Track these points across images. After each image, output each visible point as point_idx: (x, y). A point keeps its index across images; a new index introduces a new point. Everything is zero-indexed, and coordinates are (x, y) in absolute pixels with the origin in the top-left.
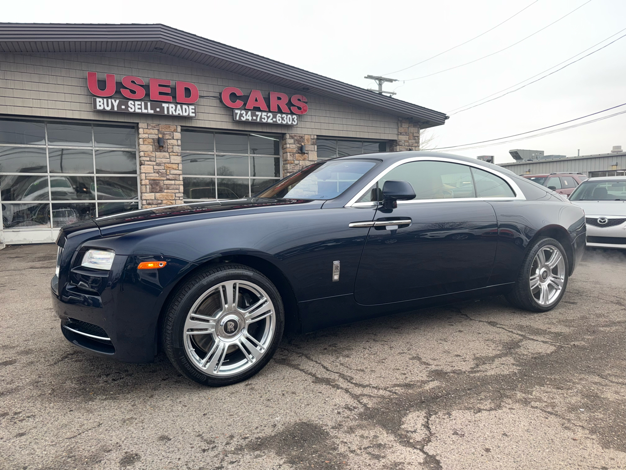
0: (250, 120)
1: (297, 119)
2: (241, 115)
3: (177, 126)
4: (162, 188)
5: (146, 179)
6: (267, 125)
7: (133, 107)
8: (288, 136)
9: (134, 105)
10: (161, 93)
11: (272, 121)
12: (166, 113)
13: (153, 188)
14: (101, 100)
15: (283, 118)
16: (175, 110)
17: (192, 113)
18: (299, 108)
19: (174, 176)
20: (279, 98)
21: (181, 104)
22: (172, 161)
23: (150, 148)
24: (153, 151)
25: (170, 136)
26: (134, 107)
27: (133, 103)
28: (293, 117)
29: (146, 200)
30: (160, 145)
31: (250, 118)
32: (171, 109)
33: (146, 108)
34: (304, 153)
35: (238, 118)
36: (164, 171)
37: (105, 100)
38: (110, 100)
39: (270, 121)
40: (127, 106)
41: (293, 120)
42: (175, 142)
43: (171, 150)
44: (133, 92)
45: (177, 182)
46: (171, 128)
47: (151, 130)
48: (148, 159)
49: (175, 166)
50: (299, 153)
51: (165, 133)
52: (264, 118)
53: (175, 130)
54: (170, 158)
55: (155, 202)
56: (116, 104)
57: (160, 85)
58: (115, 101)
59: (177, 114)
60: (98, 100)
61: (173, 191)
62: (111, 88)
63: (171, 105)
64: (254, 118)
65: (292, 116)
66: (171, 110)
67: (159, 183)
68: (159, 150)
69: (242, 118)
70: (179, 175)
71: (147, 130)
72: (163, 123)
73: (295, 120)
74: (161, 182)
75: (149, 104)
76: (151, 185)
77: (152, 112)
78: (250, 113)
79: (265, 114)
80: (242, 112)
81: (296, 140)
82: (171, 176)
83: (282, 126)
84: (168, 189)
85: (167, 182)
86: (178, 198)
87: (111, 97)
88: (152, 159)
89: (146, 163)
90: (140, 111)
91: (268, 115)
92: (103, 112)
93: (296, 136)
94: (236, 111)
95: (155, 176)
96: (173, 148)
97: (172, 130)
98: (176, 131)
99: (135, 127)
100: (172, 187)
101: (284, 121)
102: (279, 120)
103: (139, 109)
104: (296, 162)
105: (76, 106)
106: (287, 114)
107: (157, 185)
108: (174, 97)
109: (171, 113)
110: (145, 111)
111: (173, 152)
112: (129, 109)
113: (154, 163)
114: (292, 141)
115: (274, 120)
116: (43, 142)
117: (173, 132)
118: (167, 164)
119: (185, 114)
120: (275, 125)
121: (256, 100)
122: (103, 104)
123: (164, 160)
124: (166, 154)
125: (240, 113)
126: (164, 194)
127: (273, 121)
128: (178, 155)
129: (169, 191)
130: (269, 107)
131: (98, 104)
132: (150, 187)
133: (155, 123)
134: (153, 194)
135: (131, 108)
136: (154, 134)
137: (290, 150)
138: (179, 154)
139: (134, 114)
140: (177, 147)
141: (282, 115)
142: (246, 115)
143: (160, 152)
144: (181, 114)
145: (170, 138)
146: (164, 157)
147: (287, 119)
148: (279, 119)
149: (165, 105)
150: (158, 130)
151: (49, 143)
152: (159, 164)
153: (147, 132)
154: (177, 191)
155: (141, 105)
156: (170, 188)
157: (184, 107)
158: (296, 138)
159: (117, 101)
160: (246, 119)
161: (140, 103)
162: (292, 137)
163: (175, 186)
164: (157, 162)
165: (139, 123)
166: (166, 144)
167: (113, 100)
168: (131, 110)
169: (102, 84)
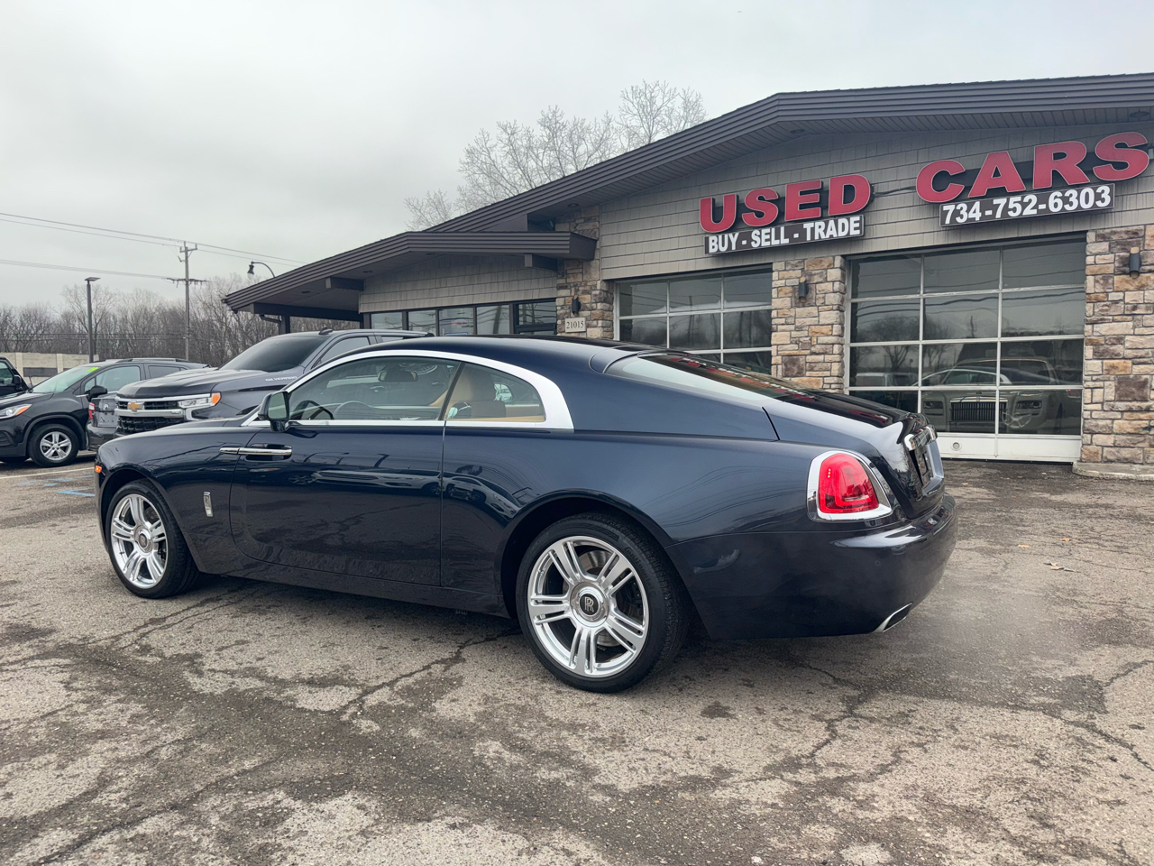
0: (977, 219)
1: (1110, 194)
2: (957, 213)
3: (834, 257)
4: (802, 369)
5: (778, 355)
6: (1023, 221)
7: (757, 239)
8: (1091, 237)
9: (760, 236)
10: (802, 207)
11: (1035, 212)
12: (809, 238)
13: (787, 369)
14: (715, 238)
15: (1066, 200)
16: (825, 231)
17: (855, 229)
18: (1121, 166)
19: (823, 346)
20: (1058, 156)
21: (836, 217)
22: (822, 321)
23: (787, 302)
24: (792, 307)
25: (821, 277)
26: (761, 238)
27: (758, 234)
28: (1099, 190)
30: (803, 294)
31: (978, 216)
32: (819, 230)
33: (778, 237)
34: (1138, 273)
35: (948, 221)
36: (808, 339)
37: (720, 237)
38: (726, 236)
39: (1029, 211)
40: (750, 240)
41: (1098, 197)
42: (828, 286)
43: (822, 301)
44: (760, 215)
45: (828, 358)
46: (823, 263)
47: (791, 272)
48: (783, 321)
49: (825, 329)
50: (1124, 273)
51: (814, 272)
52: (1014, 210)
53: (830, 265)
54: (819, 316)
56: (734, 240)
57: (802, 193)
58: (734, 235)
59: (828, 236)
60: (711, 238)
61: (820, 374)
62: (729, 217)
63: (817, 223)
64: (989, 213)
65: (1095, 190)
66: (817, 231)
67: (798, 360)
68: (801, 305)
69: (958, 219)
70: (833, 344)
71: (785, 272)
72: (810, 257)
73: (1106, 196)
74: (802, 360)
75: (782, 229)
76: (786, 365)
77: (787, 241)
78: (977, 205)
79: (1018, 198)
80: (958, 208)
81: (1118, 243)
82: (818, 346)
83: (1063, 217)
84: (812, 370)
85: (810, 358)
86: (828, 386)
87: (727, 231)
88: (791, 320)
89: (780, 327)
90: (768, 244)
91: (1026, 200)
92: (719, 255)
93: (1115, 233)
94: (945, 208)
95: (792, 349)
96: (824, 298)
97: (826, 266)
98: (831, 266)
99: (768, 269)
100: (819, 366)
101: (1071, 204)
102: (1056, 205)
103: (766, 240)
104: (1113, 296)
105: (691, 253)
106: (1079, 187)
107: (794, 364)
108: (825, 208)
109: (817, 238)
110: (775, 243)
111: (824, 304)
112: (753, 243)
113: (792, 327)
114: (1105, 246)
115: (1042, 207)
116: (663, 310)
117: (826, 269)
118: (813, 327)
119: (842, 234)
120: (1044, 218)
121: (997, 174)
122: (718, 243)
123: (808, 321)
124: (813, 310)
125: (955, 209)
126: (805, 379)
127: (1039, 211)
128: (832, 310)
129: (814, 373)
130: (1028, 181)
131: (711, 244)
132: (784, 367)
133: (793, 259)
135: (756, 242)
136: (795, 277)
137: (1095, 268)
138: (835, 307)
139: (762, 251)
140: (832, 295)
141: (1063, 193)
142: (968, 211)
143: (804, 306)
144: (835, 235)
145: (821, 280)
146: (810, 315)
147: (1078, 198)
148: (1055, 203)
149: (808, 226)
150: (802, 269)
151: (671, 310)
152: (799, 329)
153: (784, 276)
154: (828, 373)
155: (770, 234)
156: (816, 369)
157: (841, 221)
158: (1115, 237)
159: (737, 235)
160: (968, 219)
161: (768, 230)
162: (1102, 238)
163: (825, 365)
164: (797, 324)
165: (772, 263)
166: (814, 293)
167: (731, 235)
168: (755, 245)
169: (717, 213)
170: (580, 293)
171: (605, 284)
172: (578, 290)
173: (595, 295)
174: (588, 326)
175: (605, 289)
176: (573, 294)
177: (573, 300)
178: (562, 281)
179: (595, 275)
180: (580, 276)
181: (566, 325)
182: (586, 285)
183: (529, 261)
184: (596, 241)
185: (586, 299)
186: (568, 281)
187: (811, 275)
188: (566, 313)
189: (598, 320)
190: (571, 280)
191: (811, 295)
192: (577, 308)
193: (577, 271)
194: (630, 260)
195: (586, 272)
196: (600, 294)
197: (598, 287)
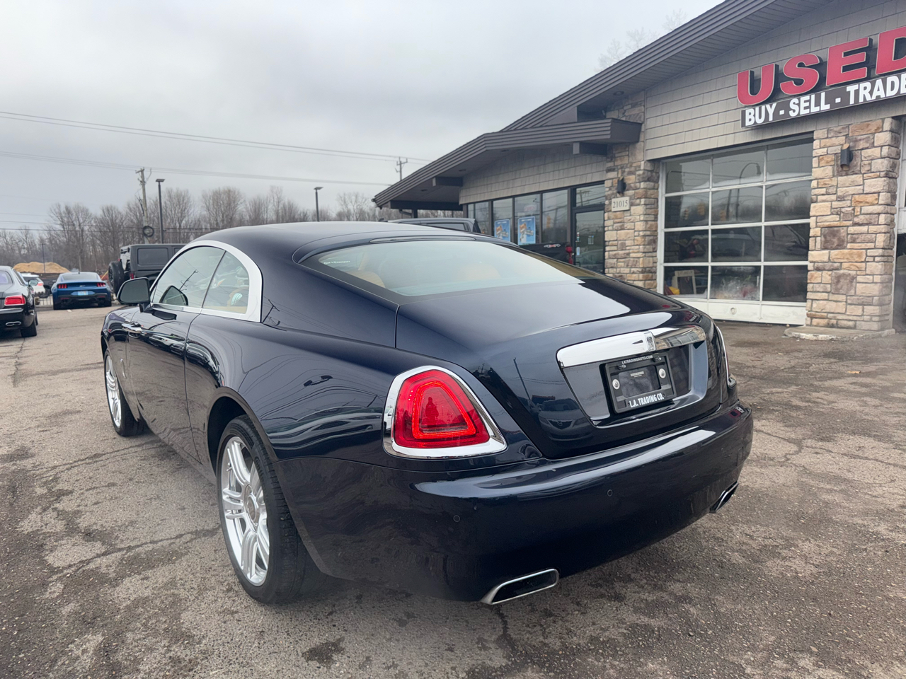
3: (883, 120)
4: (843, 241)
5: (817, 227)
7: (796, 108)
10: (846, 69)
12: (852, 102)
13: (826, 242)
14: (751, 110)
16: (871, 93)
19: (869, 216)
21: (884, 76)
22: (867, 190)
23: (829, 171)
24: (834, 176)
25: (867, 142)
26: (800, 106)
29: (814, 262)
30: (847, 161)
32: (864, 92)
33: (818, 103)
36: (851, 209)
37: (757, 109)
38: (763, 107)
40: (788, 109)
42: (875, 152)
43: (867, 168)
44: (799, 82)
45: (872, 228)
46: (870, 127)
47: (834, 139)
48: (823, 191)
49: (870, 198)
51: (859, 138)
53: (878, 128)
54: (863, 184)
55: (828, 265)
59: (874, 98)
61: (863, 246)
62: (766, 89)
63: (863, 85)
66: (862, 93)
67: (838, 231)
68: (844, 173)
70: (879, 214)
71: (827, 140)
72: (855, 121)
74: (843, 231)
75: (823, 95)
76: (825, 237)
82: (862, 217)
84: (854, 241)
85: (852, 230)
86: (871, 259)
87: (764, 103)
88: (832, 190)
89: (820, 198)
90: (807, 111)
92: (757, 128)
95: (833, 220)
96: (870, 164)
97: (873, 131)
98: (880, 129)
99: (808, 139)
100: (863, 237)
103: (805, 108)
105: (730, 128)
107: (834, 236)
109: (861, 100)
110: (815, 109)
111: (870, 171)
113: (834, 197)
116: (706, 185)
117: (873, 134)
118: (857, 196)
119: (890, 94)
122: (754, 115)
123: (851, 190)
124: (858, 178)
126: (846, 251)
128: (879, 177)
129: (856, 245)
132: (823, 239)
133: (836, 125)
134: (827, 252)
135: (794, 111)
136: (838, 143)
138: (882, 174)
140: (880, 161)
143: (847, 175)
144: (883, 96)
145: (868, 145)
146: (853, 184)
149: (851, 89)
150: (847, 136)
151: (714, 185)
152: (840, 199)
153: (826, 143)
154: (872, 245)
155: (809, 101)
156: (858, 241)
157: (890, 79)
159: (774, 105)
161: (807, 98)
163: (869, 236)
164: (839, 194)
165: (812, 132)
166: (858, 160)
167: (768, 106)
168: (792, 114)
169: (755, 85)
170: (625, 174)
171: (649, 164)
172: (624, 171)
173: (639, 175)
174: (632, 205)
175: (649, 168)
176: (619, 176)
177: (618, 181)
178: (610, 165)
179: (640, 156)
180: (626, 158)
181: (613, 204)
182: (631, 166)
183: (576, 149)
184: (641, 124)
185: (631, 180)
186: (616, 164)
187: (856, 141)
188: (613, 194)
189: (640, 198)
190: (618, 163)
191: (856, 161)
192: (622, 188)
193: (624, 154)
194: (672, 140)
195: (632, 154)
196: (644, 173)
197: (642, 168)
